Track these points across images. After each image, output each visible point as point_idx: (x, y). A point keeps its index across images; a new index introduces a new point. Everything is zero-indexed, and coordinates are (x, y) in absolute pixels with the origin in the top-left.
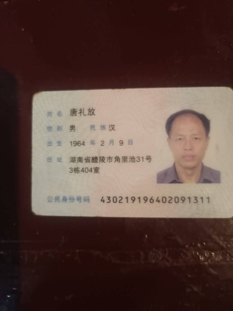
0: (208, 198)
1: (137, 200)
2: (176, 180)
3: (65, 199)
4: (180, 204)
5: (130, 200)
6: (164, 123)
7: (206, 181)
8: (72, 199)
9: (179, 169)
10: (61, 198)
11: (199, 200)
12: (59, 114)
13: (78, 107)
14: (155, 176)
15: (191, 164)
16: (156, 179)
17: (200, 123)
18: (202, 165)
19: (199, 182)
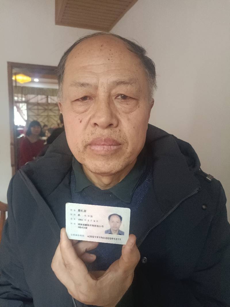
0: (120, 239)
1: (99, 237)
2: (111, 233)
3: (76, 235)
4: (112, 239)
5: (96, 237)
6: (108, 217)
7: (120, 234)
8: (79, 235)
9: (112, 230)
10: (75, 235)
11: (117, 239)
12: (75, 210)
13: (81, 209)
14: (104, 231)
15: (116, 229)
16: (104, 232)
17: (119, 218)
18: (119, 230)
19: (117, 234)
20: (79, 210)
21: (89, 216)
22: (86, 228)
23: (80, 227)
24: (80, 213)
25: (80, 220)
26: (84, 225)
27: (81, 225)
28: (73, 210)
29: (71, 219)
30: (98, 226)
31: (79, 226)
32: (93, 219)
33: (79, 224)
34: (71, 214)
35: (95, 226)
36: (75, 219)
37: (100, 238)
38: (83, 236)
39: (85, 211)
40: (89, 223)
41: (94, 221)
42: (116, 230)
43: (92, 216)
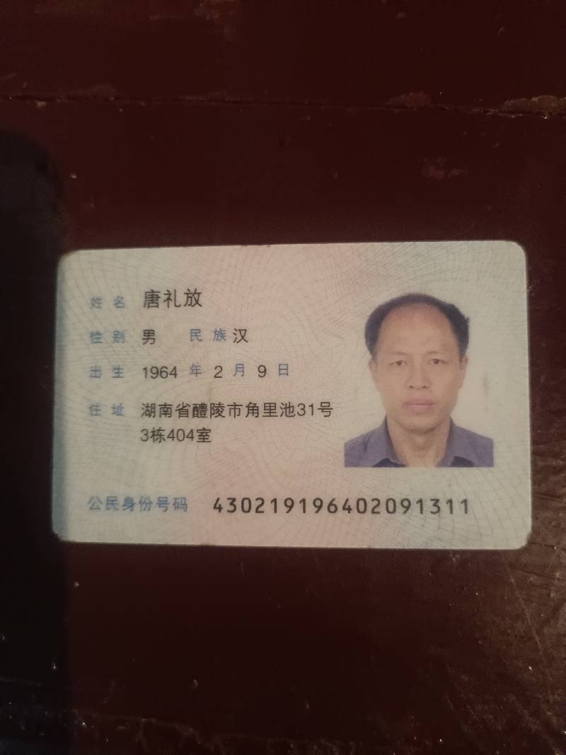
0: (465, 502)
1: (298, 508)
2: (390, 460)
3: (129, 503)
4: (399, 513)
5: (281, 505)
6: (361, 324)
7: (460, 462)
8: (146, 503)
9: (396, 433)
10: (121, 501)
11: (444, 507)
12: (119, 303)
14: (341, 449)
15: (424, 421)
16: (341, 456)
17: (446, 324)
18: (452, 425)
19: (442, 464)
20: (151, 298)
21: (220, 335)
22: (204, 435)
23: (157, 435)
24: (159, 318)
25: (159, 372)
26: (183, 411)
27: (166, 410)
28: (108, 303)
29: (96, 372)
30: (288, 409)
31: (151, 423)
32: (249, 353)
33: (149, 411)
34: (96, 337)
35: (270, 409)
36: (118, 372)
37: (310, 508)
38: (181, 504)
39: (193, 298)
40: (224, 393)
41: (263, 371)
42: (430, 431)
43: (242, 335)
